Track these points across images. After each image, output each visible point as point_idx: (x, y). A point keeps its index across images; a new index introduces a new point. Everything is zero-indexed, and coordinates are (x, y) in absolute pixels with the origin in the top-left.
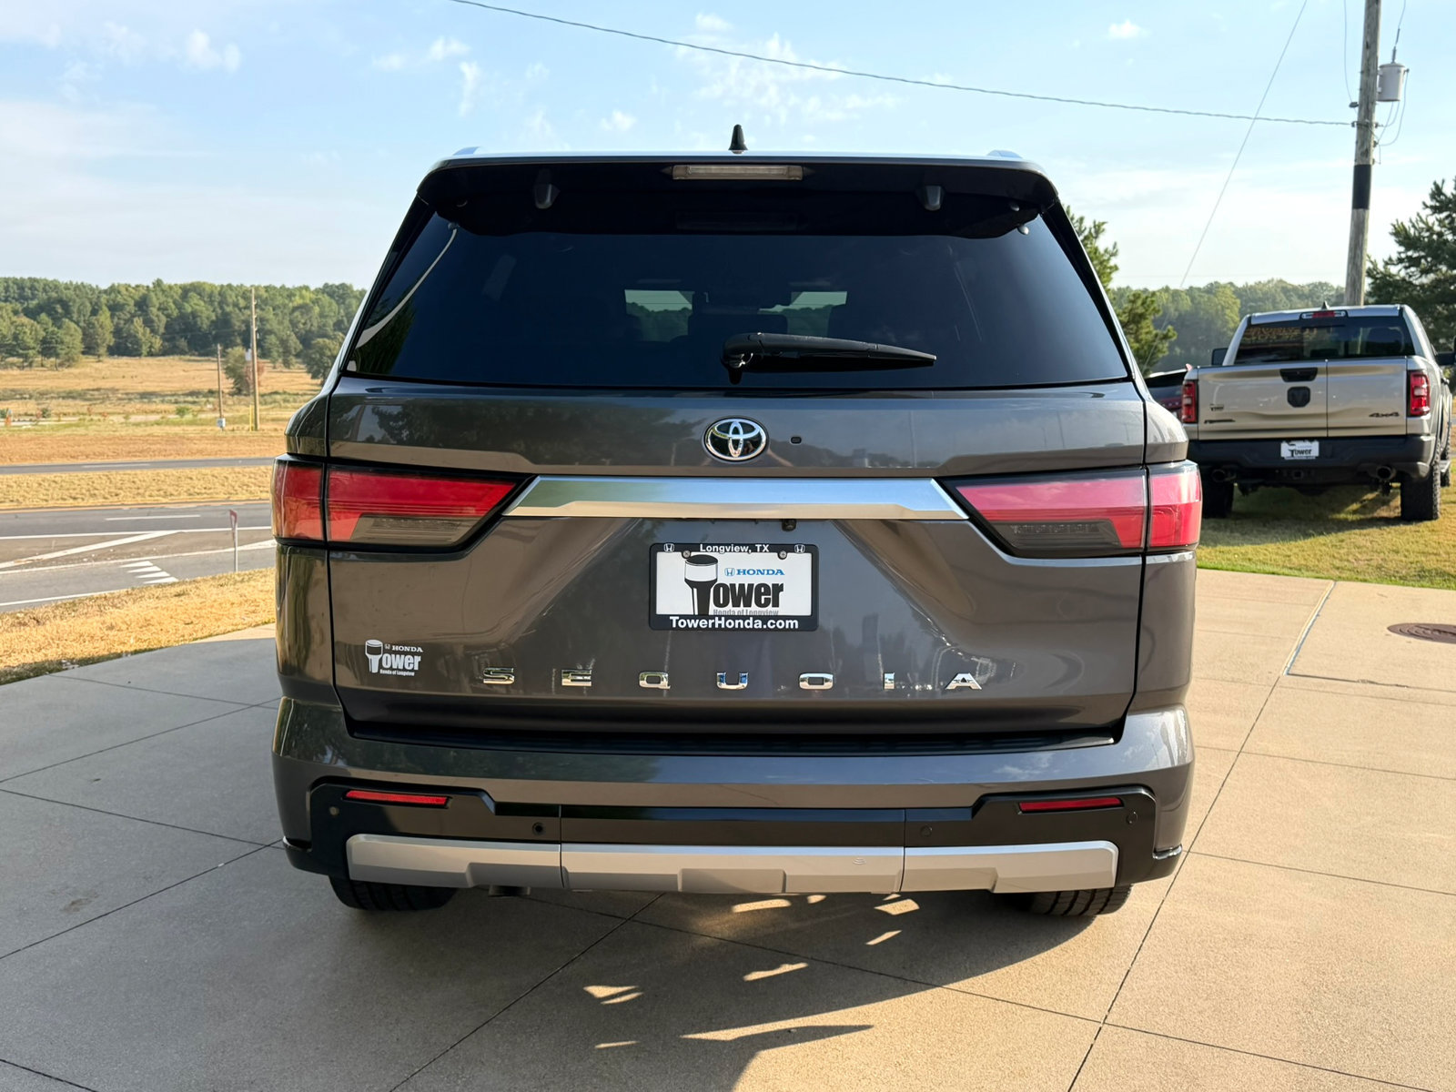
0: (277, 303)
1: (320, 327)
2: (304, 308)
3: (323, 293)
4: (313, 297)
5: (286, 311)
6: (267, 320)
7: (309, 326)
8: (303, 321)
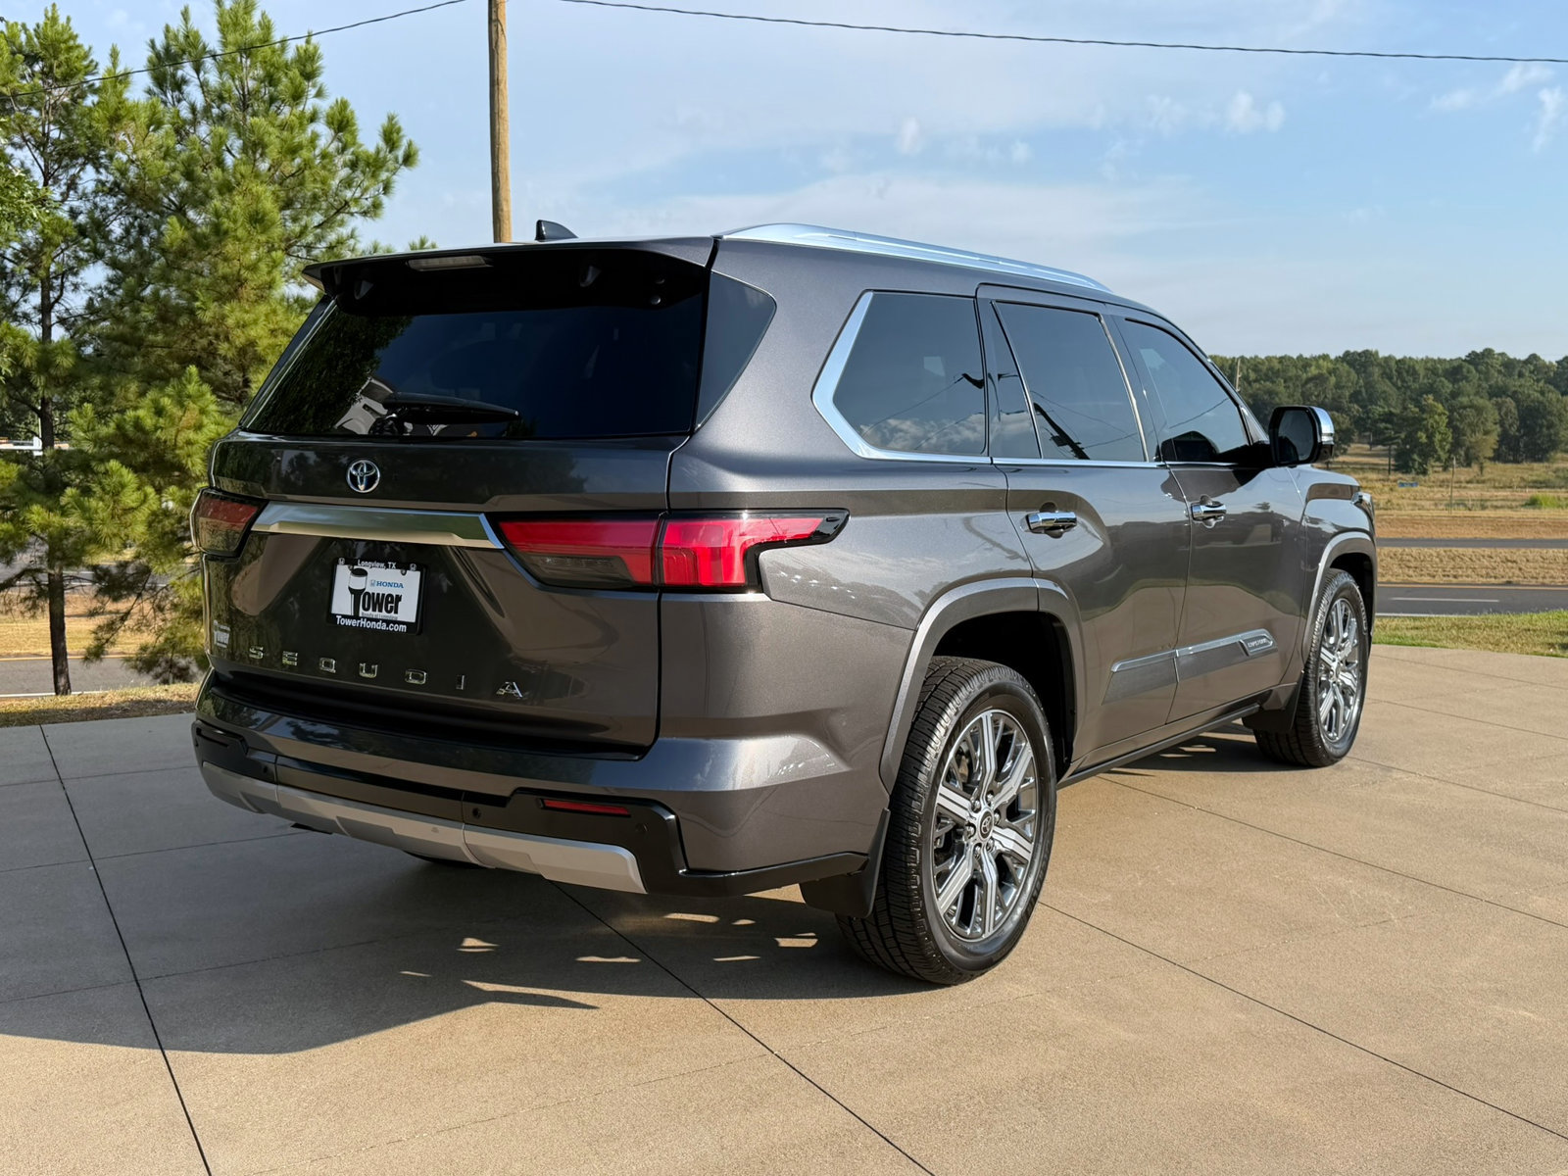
0: (1290, 374)
1: (1333, 399)
2: (1319, 379)
3: (1342, 362)
4: (1330, 366)
5: (1298, 383)
6: (1277, 394)
7: (1322, 396)
8: (1316, 393)
